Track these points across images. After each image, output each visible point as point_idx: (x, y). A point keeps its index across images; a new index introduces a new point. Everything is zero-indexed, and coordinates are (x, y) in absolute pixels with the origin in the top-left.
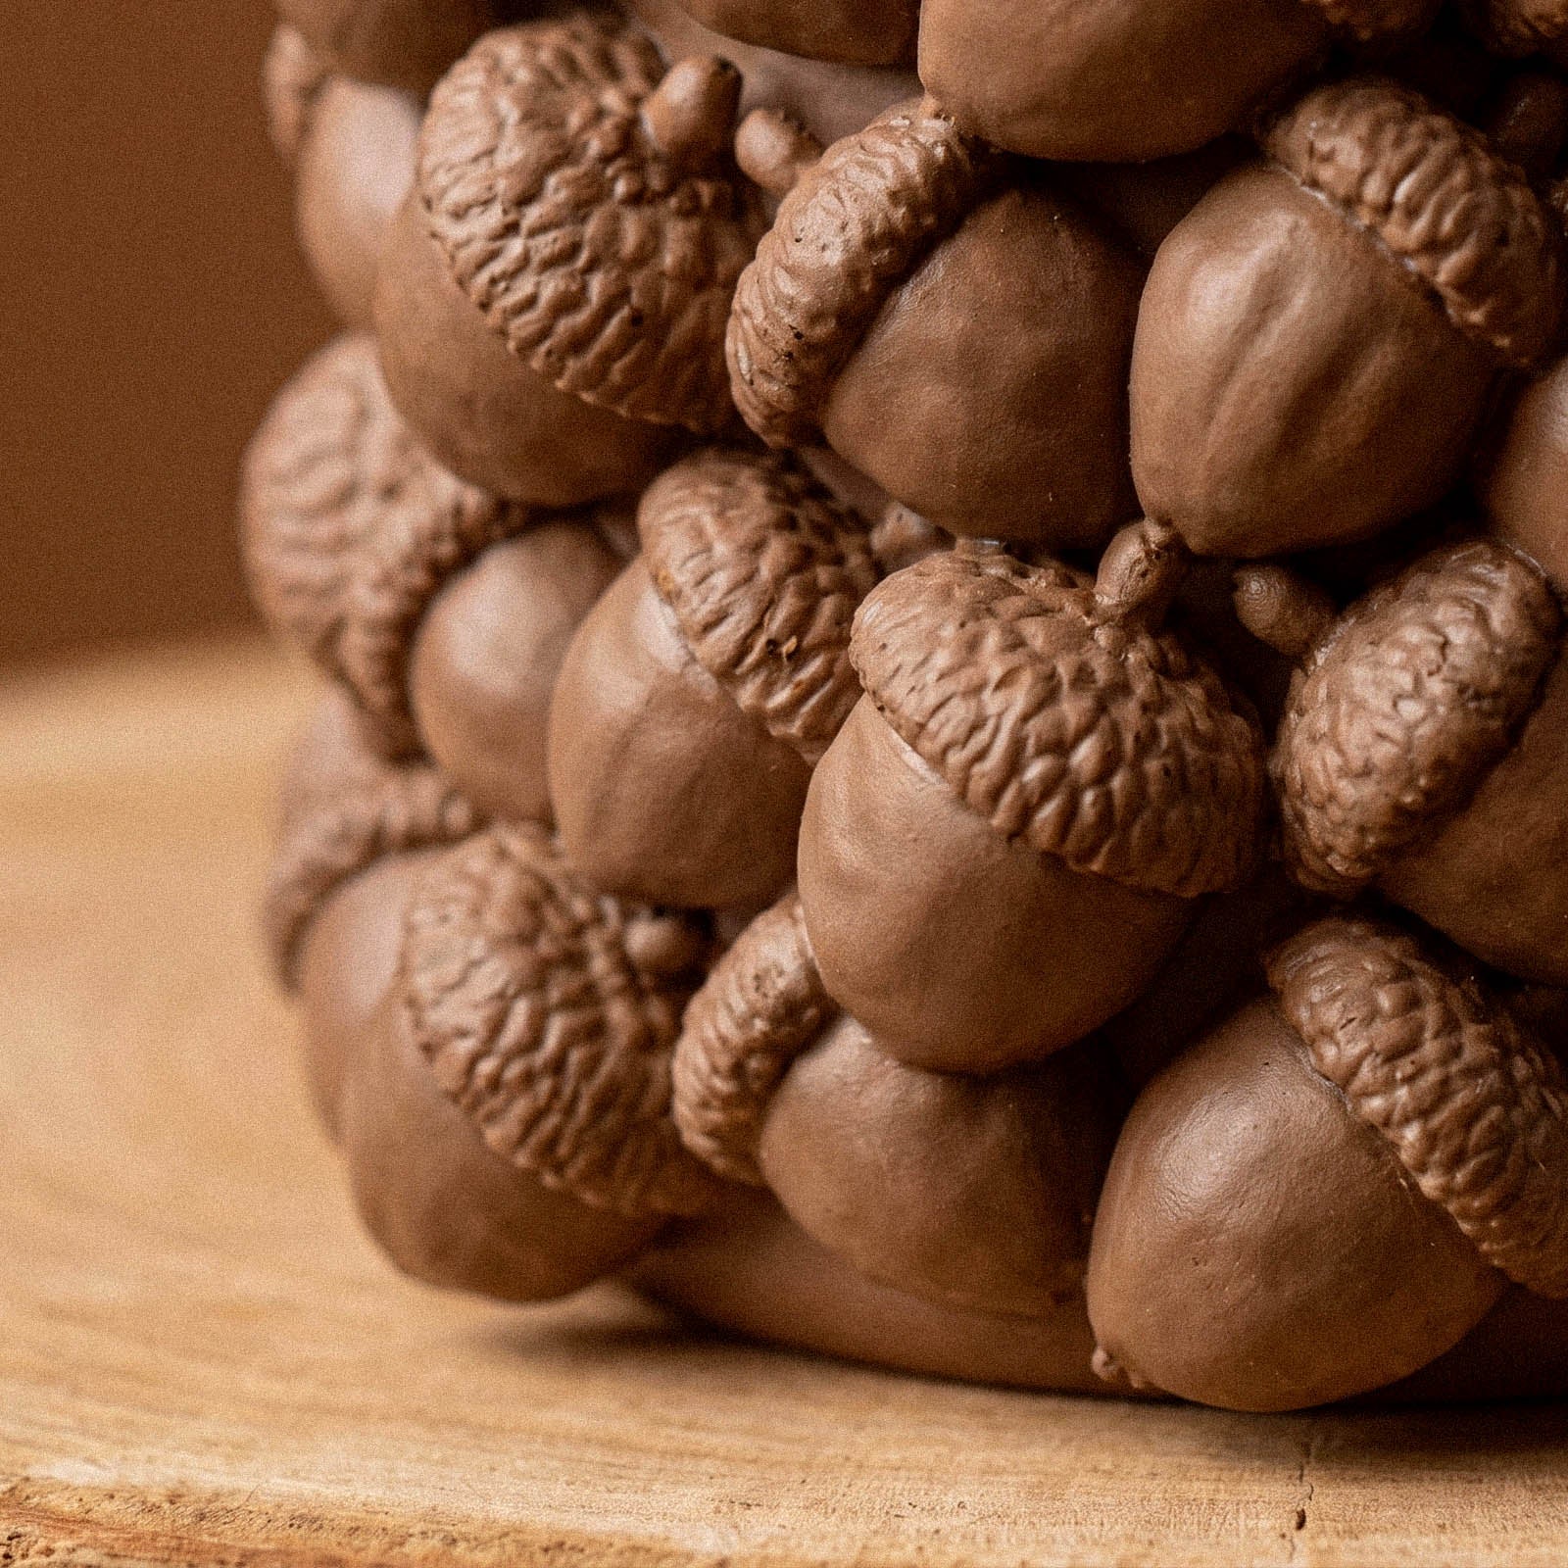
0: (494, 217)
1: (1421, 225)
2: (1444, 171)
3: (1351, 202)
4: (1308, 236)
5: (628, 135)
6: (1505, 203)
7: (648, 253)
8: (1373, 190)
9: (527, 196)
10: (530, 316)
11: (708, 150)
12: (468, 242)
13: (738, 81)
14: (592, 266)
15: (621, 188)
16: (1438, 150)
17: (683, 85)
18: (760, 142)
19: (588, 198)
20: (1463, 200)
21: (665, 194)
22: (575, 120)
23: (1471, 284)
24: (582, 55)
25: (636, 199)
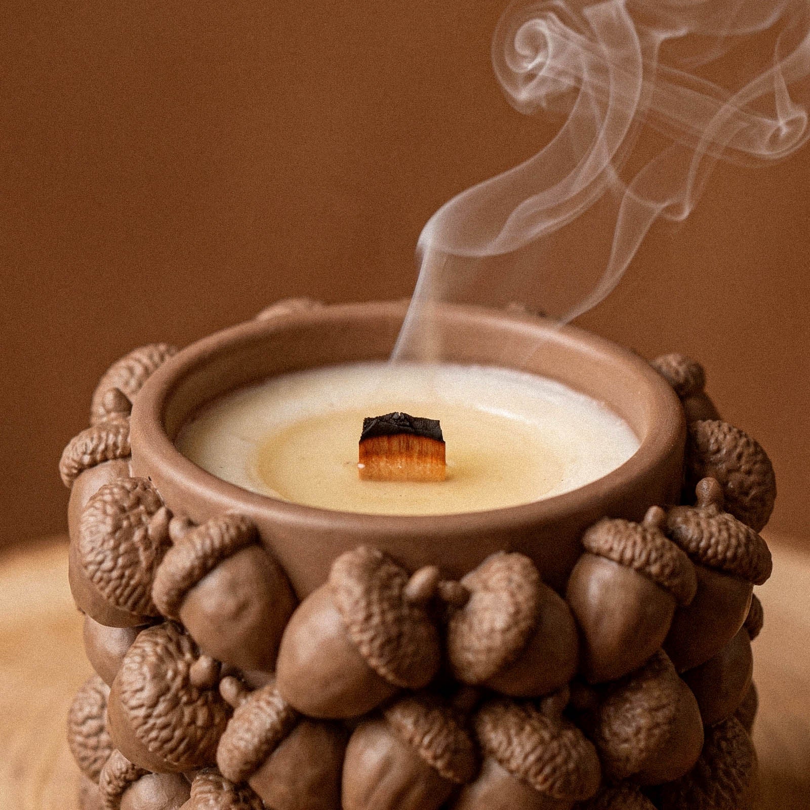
0: (142, 712)
1: (431, 751)
2: (439, 732)
3: (411, 741)
4: (398, 749)
5: (187, 679)
6: (458, 740)
7: (193, 721)
8: (417, 739)
9: (154, 705)
10: (156, 743)
11: (211, 687)
12: (135, 718)
13: (220, 665)
14: (175, 728)
15: (184, 699)
16: (437, 724)
17: (204, 664)
18: (228, 688)
19: (175, 703)
20: (444, 744)
21: (197, 699)
22: (170, 674)
23: (447, 767)
24: (172, 648)
25: (190, 702)
